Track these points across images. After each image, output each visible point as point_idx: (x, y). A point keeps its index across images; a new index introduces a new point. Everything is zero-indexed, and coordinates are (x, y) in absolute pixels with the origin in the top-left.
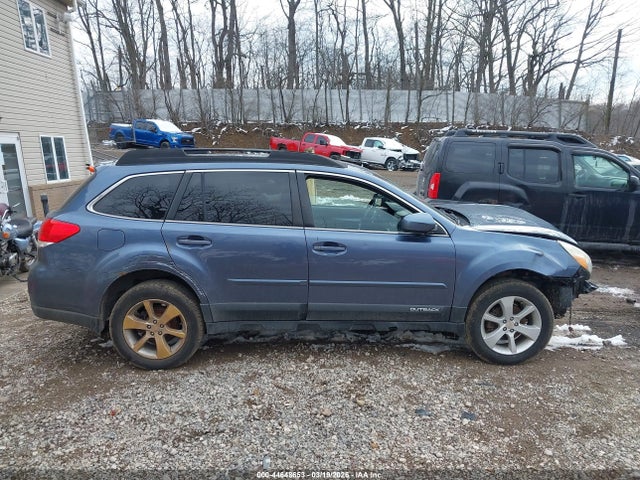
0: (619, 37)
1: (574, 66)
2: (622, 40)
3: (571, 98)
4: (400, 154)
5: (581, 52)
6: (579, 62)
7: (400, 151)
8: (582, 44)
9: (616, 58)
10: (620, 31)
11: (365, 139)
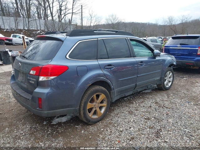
0: (82, 7)
1: (71, 14)
2: (83, 8)
3: (72, 24)
4: (28, 40)
5: (73, 10)
6: (73, 13)
7: (28, 39)
8: (73, 8)
9: (82, 13)
10: (82, 6)
11: (12, 35)
